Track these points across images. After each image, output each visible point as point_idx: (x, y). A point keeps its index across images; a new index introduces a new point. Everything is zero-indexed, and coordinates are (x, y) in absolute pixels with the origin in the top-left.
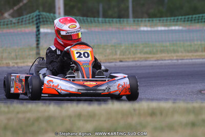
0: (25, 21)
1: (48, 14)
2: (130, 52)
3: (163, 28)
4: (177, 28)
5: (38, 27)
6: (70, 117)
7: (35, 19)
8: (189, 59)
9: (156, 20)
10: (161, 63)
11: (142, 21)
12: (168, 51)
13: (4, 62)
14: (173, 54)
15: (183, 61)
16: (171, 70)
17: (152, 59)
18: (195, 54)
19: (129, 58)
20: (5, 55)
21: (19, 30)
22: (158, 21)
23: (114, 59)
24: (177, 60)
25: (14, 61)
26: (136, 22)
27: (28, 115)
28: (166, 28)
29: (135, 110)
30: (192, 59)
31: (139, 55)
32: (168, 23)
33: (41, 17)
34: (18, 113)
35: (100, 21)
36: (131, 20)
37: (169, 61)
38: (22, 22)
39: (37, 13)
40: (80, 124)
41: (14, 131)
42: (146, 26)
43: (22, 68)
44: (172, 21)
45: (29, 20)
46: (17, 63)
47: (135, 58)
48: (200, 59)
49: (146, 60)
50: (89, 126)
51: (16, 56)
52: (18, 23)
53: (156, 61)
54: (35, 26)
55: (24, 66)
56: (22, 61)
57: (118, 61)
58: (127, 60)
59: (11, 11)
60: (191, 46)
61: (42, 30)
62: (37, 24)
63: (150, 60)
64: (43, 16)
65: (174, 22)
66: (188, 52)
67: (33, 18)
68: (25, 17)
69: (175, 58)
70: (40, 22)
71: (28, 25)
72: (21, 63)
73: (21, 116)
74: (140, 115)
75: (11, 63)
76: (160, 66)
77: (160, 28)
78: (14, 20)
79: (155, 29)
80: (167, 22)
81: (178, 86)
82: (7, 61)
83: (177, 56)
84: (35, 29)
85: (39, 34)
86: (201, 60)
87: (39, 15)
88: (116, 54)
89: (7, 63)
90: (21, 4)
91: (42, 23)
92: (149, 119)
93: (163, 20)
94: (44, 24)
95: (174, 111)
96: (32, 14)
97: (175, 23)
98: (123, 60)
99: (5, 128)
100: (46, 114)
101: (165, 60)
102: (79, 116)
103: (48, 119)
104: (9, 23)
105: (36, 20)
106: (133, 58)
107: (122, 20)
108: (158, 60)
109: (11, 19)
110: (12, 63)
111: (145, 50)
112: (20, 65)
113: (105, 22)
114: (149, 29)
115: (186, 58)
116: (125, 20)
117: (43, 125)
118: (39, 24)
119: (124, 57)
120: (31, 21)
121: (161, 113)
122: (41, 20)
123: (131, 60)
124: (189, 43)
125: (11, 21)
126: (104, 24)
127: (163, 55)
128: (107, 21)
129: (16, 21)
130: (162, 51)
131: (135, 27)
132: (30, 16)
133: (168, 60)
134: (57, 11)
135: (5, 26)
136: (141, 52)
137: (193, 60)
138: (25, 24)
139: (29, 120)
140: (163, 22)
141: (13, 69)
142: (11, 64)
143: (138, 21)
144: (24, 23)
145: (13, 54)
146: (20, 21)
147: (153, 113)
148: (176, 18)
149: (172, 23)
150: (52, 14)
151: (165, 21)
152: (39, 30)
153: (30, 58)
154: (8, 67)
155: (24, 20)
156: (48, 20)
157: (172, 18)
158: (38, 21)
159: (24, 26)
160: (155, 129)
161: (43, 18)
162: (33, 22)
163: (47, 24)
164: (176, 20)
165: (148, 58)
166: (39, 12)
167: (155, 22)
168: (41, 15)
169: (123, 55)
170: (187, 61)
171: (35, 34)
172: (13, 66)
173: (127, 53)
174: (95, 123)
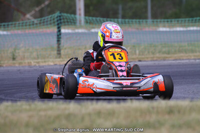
0: (47, 21)
1: (69, 15)
2: (149, 52)
3: (182, 29)
4: (195, 28)
5: (59, 28)
6: (90, 114)
7: (56, 20)
9: (175, 21)
10: (179, 63)
11: (160, 22)
12: (186, 51)
13: (26, 61)
14: (191, 54)
16: (188, 69)
17: (170, 59)
19: (147, 58)
20: (27, 55)
21: (41, 30)
22: (176, 22)
23: (133, 59)
24: (195, 59)
25: (36, 61)
26: (155, 23)
27: (50, 113)
28: (184, 29)
29: (153, 108)
31: (158, 55)
32: (187, 24)
33: (62, 18)
34: (40, 110)
35: (120, 22)
36: (150, 20)
37: (187, 61)
38: (44, 22)
39: (57, 14)
40: (100, 121)
41: (36, 128)
42: (164, 26)
43: (43, 67)
44: (190, 21)
45: (51, 20)
46: (38, 63)
47: (154, 57)
49: (164, 60)
50: (108, 124)
51: (38, 56)
52: (40, 23)
53: (174, 60)
54: (56, 27)
55: (46, 66)
56: (43, 60)
57: (137, 60)
58: (146, 59)
59: (33, 12)
61: (63, 31)
62: (58, 24)
63: (168, 60)
64: (64, 17)
65: (192, 22)
67: (54, 19)
68: (46, 17)
69: (193, 58)
70: (61, 23)
71: (49, 26)
72: (42, 62)
73: (42, 113)
74: (158, 113)
75: (32, 63)
76: (178, 66)
77: (178, 29)
78: (36, 21)
79: (173, 29)
80: (185, 23)
81: (196, 85)
82: (29, 61)
83: (194, 56)
84: (56, 30)
85: (60, 34)
87: (60, 16)
88: (135, 54)
89: (28, 63)
90: (43, 6)
91: (63, 24)
92: (167, 117)
93: (182, 21)
94: (65, 25)
95: (191, 109)
96: (53, 15)
97: (194, 24)
98: (141, 60)
99: (27, 125)
100: (67, 112)
101: (183, 60)
102: (99, 113)
103: (68, 117)
104: (31, 23)
105: (58, 21)
106: (152, 58)
107: (141, 20)
108: (176, 60)
109: (33, 20)
110: (34, 62)
111: (164, 50)
112: (42, 64)
113: (125, 23)
114: (168, 29)
116: (144, 21)
117: (64, 122)
118: (60, 25)
119: (143, 56)
120: (52, 21)
121: (179, 112)
122: (62, 21)
123: (149, 59)
125: (33, 22)
126: (124, 24)
127: (182, 54)
128: (127, 22)
129: (38, 22)
130: (180, 51)
131: (154, 28)
132: (51, 17)
133: (186, 59)
134: (78, 12)
135: (28, 27)
136: (159, 52)
138: (47, 25)
140: (181, 23)
141: (35, 68)
143: (157, 22)
144: (45, 23)
145: (35, 54)
146: (42, 21)
147: (171, 111)
148: (195, 19)
149: (191, 24)
150: (73, 16)
151: (183, 22)
152: (60, 31)
153: (51, 58)
154: (30, 66)
155: (45, 20)
156: (69, 20)
157: (191, 19)
158: (59, 22)
159: (45, 26)
160: (173, 126)
161: (63, 19)
162: (54, 22)
163: (68, 25)
164: (194, 21)
165: (167, 57)
166: (60, 13)
167: (173, 22)
168: (62, 16)
169: (143, 55)
171: (56, 34)
172: (35, 66)
173: (146, 53)
174: (115, 121)
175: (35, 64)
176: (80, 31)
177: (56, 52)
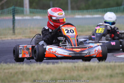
0: (6, 12)
1: (20, 8)
4: (98, 16)
6: (36, 72)
26: (73, 13)
27: (11, 71)
29: (75, 67)
34: (4, 69)
36: (70, 11)
38: (4, 13)
40: (41, 76)
42: (79, 15)
45: (8, 11)
46: (1, 38)
50: (47, 77)
51: (1, 34)
54: (12, 15)
55: (6, 40)
56: (4, 37)
61: (16, 18)
70: (15, 13)
71: (7, 15)
73: (6, 71)
74: (78, 70)
85: (14, 20)
87: (14, 9)
90: (3, 2)
92: (84, 73)
94: (17, 14)
95: (99, 68)
100: (22, 70)
102: (42, 71)
103: (23, 73)
116: (66, 11)
117: (20, 76)
120: (9, 12)
121: (91, 69)
129: (1, 13)
132: (9, 10)
134: (25, 6)
139: (11, 73)
147: (86, 69)
150: (22, 8)
153: (9, 35)
156: (20, 11)
159: (5, 15)
161: (16, 10)
163: (19, 14)
171: (12, 20)
174: (52, 76)
176: (27, 18)
177: (12, 31)
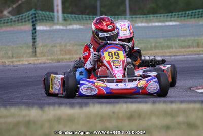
1: (44, 12)
5: (34, 26)
7: (30, 17)
8: (182, 55)
12: (163, 48)
15: (176, 57)
18: (188, 50)
21: (19, 28)
24: (170, 56)
25: (10, 60)
26: (134, 19)
30: (184, 55)
33: (36, 15)
38: (18, 20)
39: (33, 11)
43: (17, 66)
45: (25, 18)
46: (12, 62)
48: (192, 55)
51: (12, 54)
56: (18, 59)
59: (10, 9)
60: (184, 41)
62: (33, 22)
64: (39, 15)
66: (182, 47)
67: (29, 17)
68: (24, 14)
69: (168, 54)
70: (36, 21)
71: (24, 24)
72: (17, 61)
79: (150, 25)
82: (3, 60)
83: (170, 52)
84: (31, 28)
85: (35, 32)
86: (194, 56)
87: (35, 14)
89: (2, 62)
91: (38, 21)
104: (9, 21)
105: (32, 18)
109: (11, 17)
112: (16, 63)
115: (179, 54)
118: (35, 23)
120: (27, 19)
122: (37, 18)
124: (182, 39)
125: (11, 19)
127: (158, 51)
130: (156, 48)
135: (2, 25)
137: (186, 56)
141: (9, 68)
142: (7, 63)
151: (159, 17)
152: (35, 29)
154: (4, 66)
155: (20, 18)
158: (34, 19)
162: (29, 20)
166: (35, 10)
168: (37, 13)
170: (180, 57)
171: (31, 32)
172: (9, 65)
175: (9, 63)
177: (31, 50)
